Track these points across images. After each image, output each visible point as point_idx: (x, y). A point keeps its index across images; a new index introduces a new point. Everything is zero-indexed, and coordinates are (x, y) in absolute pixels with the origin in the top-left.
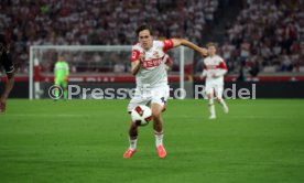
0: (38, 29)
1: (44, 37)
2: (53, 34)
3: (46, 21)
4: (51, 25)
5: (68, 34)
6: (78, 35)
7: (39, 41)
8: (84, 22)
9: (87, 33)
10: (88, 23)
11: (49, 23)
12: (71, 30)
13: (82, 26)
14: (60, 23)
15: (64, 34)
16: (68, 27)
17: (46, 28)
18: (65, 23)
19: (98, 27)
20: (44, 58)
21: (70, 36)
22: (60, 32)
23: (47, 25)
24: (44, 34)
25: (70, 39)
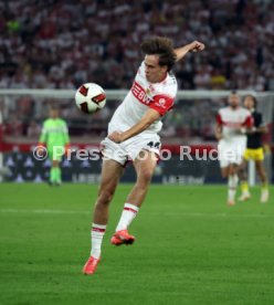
1: (11, 74)
2: (28, 68)
3: (15, 46)
4: (24, 54)
5: (54, 69)
6: (71, 71)
8: (81, 49)
9: (86, 67)
10: (87, 49)
11: (22, 49)
12: (58, 63)
13: (78, 55)
14: (40, 50)
15: (46, 69)
16: (54, 57)
17: (15, 59)
18: (49, 51)
19: (106, 56)
20: (11, 112)
21: (56, 73)
22: (40, 66)
23: (17, 54)
24: (11, 69)
25: (57, 77)
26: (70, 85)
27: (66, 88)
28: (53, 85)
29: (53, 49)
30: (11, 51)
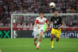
10: (38, 3)
13: (35, 4)
18: (27, 3)
22: (25, 7)
29: (29, 3)
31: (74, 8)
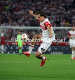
0: (4, 18)
1: (6, 22)
2: (11, 20)
3: (7, 14)
4: (10, 16)
5: (19, 20)
6: (24, 21)
7: (4, 24)
9: (28, 20)
11: (9, 15)
12: (20, 19)
13: (26, 16)
14: (15, 15)
15: (17, 21)
16: (19, 17)
18: (17, 15)
20: (6, 33)
21: (20, 22)
22: (15, 20)
23: (8, 16)
24: (6, 20)
25: (20, 23)
26: (24, 25)
27: (23, 26)
28: (19, 25)
29: (19, 15)
30: (6, 15)
31: (69, 21)
